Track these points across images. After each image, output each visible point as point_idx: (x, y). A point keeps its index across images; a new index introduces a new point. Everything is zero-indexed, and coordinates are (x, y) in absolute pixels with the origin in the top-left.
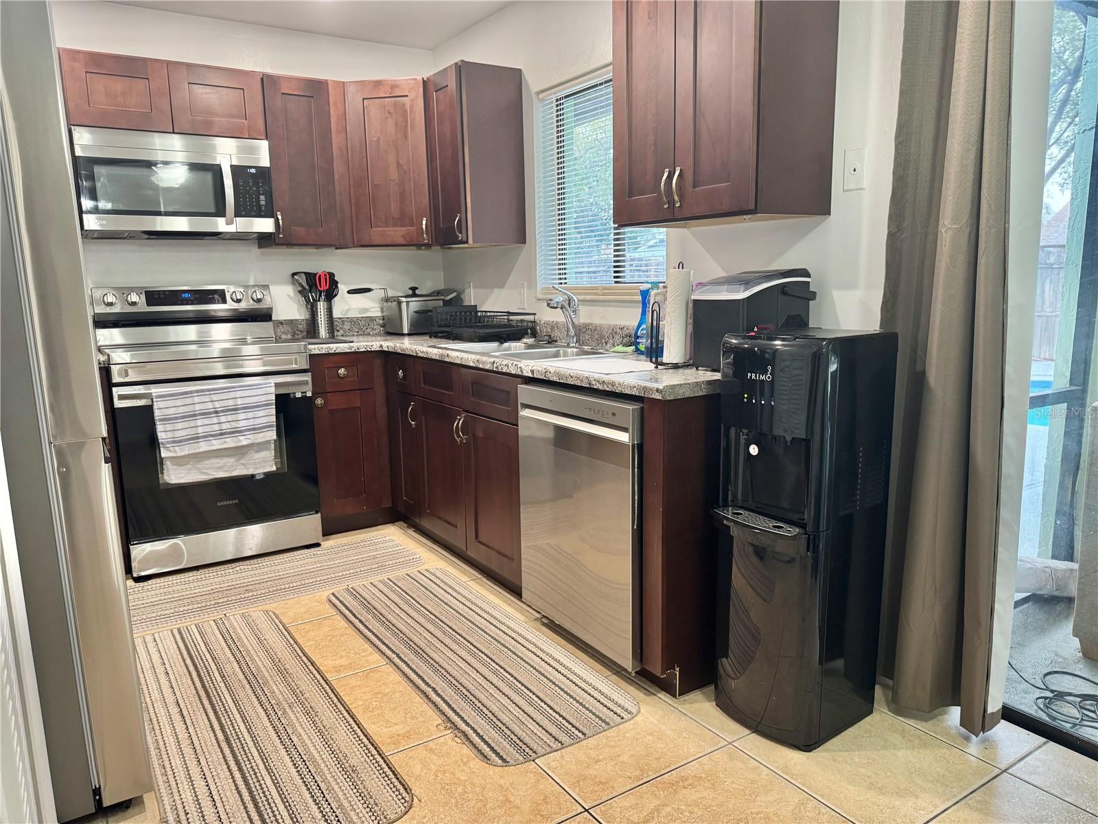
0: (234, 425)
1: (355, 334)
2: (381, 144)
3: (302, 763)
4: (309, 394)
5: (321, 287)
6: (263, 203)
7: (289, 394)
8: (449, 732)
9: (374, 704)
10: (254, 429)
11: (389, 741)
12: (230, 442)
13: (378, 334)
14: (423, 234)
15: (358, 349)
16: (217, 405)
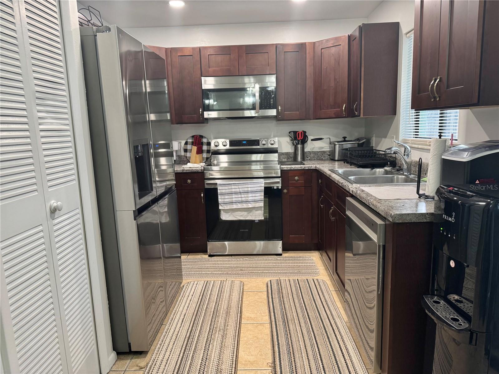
0: (247, 198)
1: (316, 159)
2: (328, 69)
3: (205, 359)
4: (280, 188)
5: (299, 138)
6: (272, 103)
7: (271, 187)
8: (270, 368)
9: (251, 341)
10: (255, 201)
11: (244, 362)
12: (245, 206)
13: (327, 159)
14: (343, 112)
15: (305, 168)
16: (241, 190)
